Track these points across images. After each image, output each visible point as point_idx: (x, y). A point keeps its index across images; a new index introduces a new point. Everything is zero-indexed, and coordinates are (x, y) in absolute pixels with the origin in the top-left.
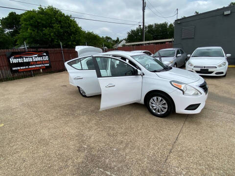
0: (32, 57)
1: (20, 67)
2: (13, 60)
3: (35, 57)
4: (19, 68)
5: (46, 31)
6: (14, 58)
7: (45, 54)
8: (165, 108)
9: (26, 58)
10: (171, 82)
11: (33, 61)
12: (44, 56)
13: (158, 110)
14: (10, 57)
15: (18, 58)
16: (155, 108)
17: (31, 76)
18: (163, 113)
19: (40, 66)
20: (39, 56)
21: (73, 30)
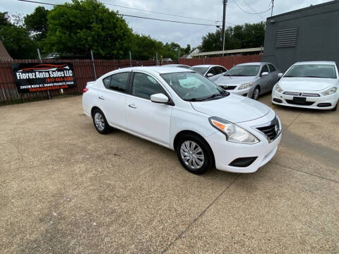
0: (48, 72)
1: (31, 85)
2: (21, 75)
3: (53, 71)
4: (30, 87)
5: (81, 34)
6: (22, 73)
7: (67, 67)
8: (201, 160)
9: (40, 72)
10: (210, 119)
11: (50, 77)
12: (67, 69)
13: (192, 161)
14: (16, 70)
15: (28, 72)
16: (188, 158)
17: (46, 98)
18: (198, 167)
19: (60, 84)
20: (58, 70)
21: (120, 32)
